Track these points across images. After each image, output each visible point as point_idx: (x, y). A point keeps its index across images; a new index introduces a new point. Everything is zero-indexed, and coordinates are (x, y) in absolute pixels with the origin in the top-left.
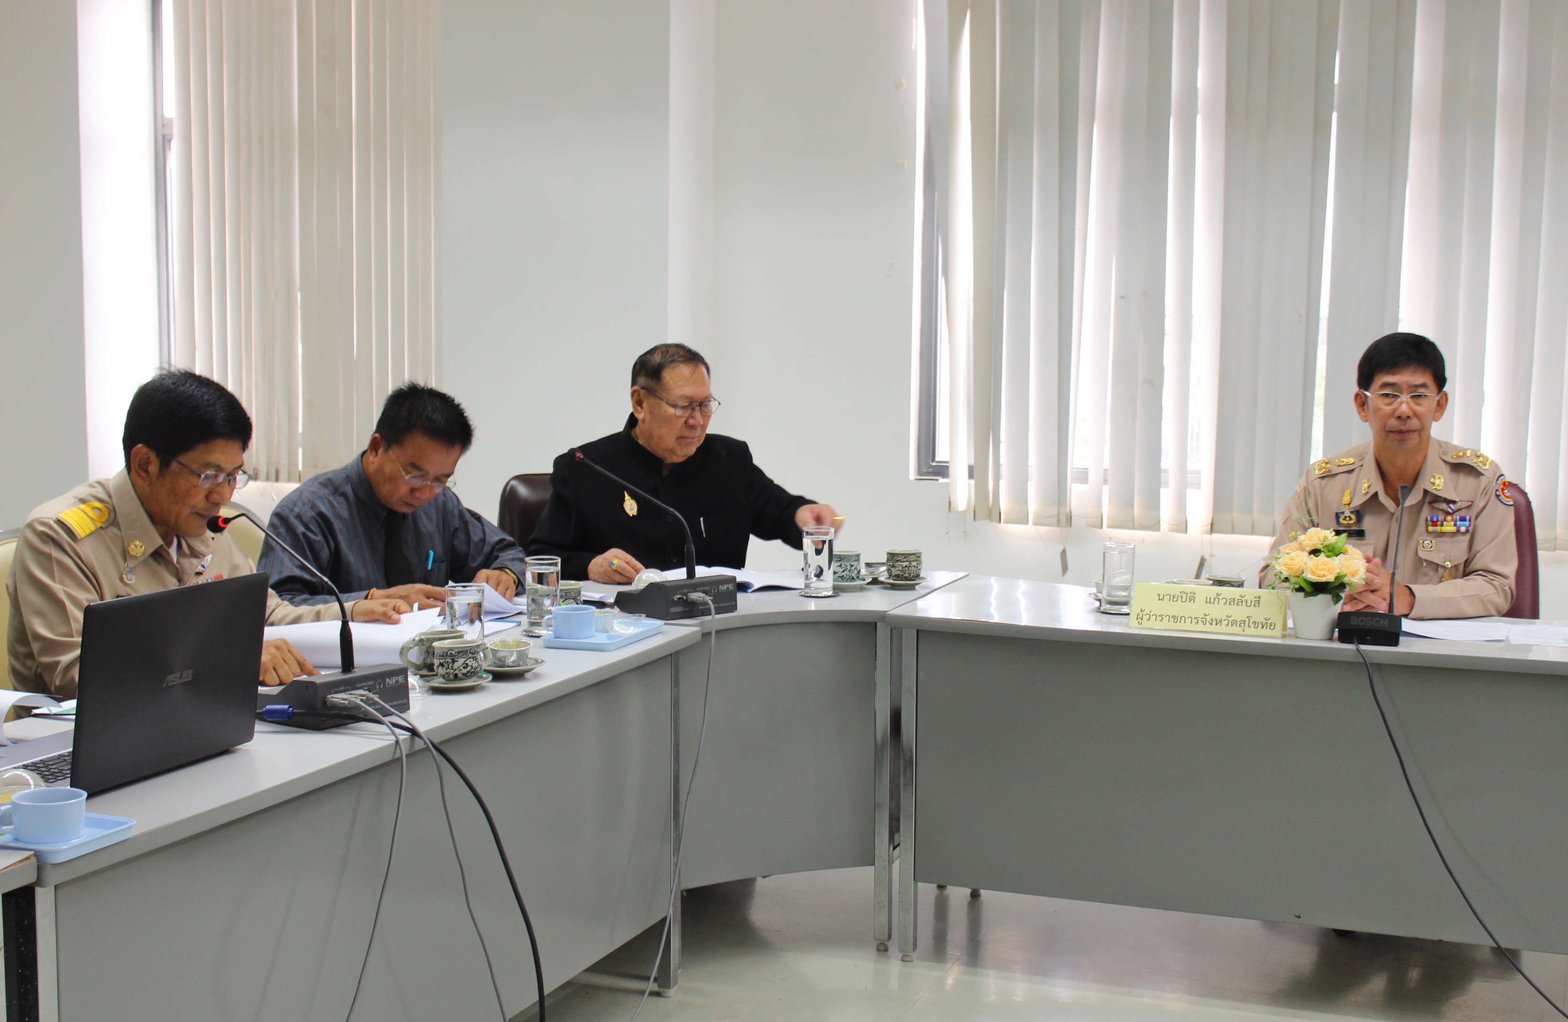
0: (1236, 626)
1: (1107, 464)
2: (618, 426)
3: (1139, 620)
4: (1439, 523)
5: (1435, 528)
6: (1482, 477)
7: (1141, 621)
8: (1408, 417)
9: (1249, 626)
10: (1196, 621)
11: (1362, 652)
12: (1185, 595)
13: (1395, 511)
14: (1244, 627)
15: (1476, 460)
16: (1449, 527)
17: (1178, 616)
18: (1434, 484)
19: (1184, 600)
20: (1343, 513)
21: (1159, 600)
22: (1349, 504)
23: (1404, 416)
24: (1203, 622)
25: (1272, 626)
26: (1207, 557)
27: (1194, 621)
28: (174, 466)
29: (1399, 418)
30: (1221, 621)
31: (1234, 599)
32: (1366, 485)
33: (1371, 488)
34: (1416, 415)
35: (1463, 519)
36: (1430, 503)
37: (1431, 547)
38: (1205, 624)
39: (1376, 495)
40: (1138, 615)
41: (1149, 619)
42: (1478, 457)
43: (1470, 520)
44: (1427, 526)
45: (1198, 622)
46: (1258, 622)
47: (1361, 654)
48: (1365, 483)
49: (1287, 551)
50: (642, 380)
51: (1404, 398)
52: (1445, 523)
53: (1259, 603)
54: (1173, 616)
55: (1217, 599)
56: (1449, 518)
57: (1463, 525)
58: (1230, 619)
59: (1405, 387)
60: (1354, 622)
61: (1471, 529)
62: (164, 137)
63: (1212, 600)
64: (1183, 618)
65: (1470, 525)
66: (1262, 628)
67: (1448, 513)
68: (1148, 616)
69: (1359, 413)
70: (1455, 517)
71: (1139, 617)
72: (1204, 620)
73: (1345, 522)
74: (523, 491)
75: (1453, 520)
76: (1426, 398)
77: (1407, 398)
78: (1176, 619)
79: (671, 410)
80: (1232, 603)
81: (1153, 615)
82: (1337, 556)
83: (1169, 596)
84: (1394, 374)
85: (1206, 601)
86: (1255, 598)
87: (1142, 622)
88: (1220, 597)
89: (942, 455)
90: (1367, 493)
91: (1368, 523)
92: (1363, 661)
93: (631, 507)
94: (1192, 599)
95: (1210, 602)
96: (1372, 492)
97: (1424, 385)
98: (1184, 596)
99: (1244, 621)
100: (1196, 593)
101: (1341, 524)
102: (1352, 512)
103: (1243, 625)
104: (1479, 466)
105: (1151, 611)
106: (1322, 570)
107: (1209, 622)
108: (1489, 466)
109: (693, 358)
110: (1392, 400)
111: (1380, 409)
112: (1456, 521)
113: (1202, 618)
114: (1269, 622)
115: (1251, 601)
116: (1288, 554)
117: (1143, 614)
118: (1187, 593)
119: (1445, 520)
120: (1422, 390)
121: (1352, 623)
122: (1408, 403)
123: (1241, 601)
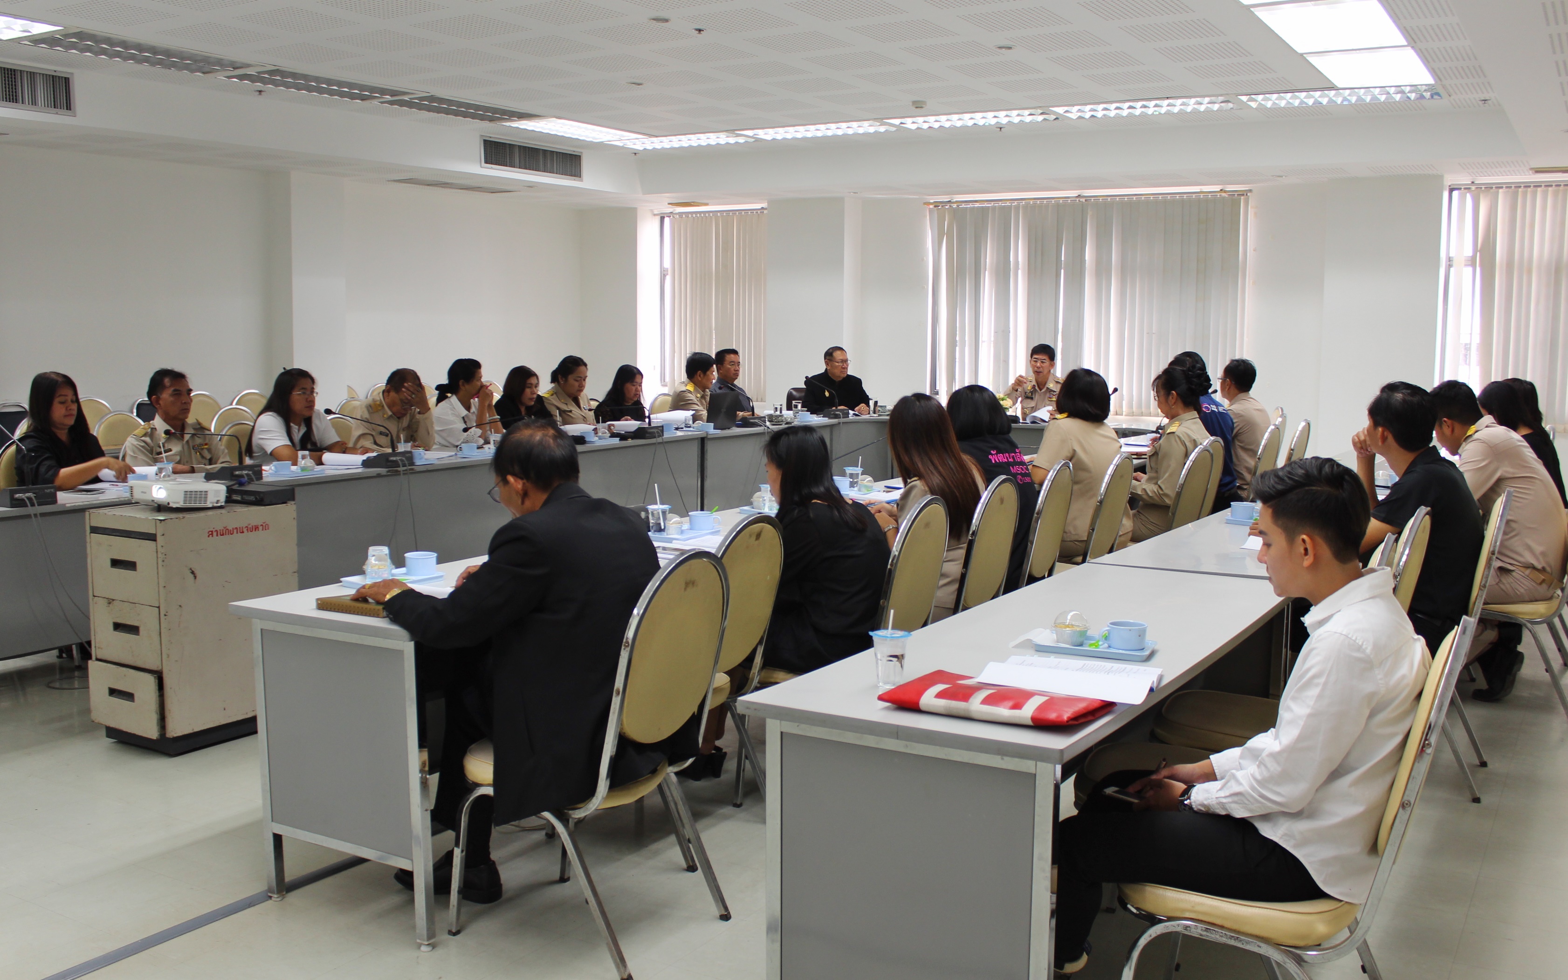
16: (1054, 399)
50: (828, 357)
62: (664, 274)
69: (1031, 364)
74: (794, 393)
79: (837, 364)
84: (1041, 354)
89: (937, 388)
93: (827, 394)
109: (841, 349)
111: (1036, 365)
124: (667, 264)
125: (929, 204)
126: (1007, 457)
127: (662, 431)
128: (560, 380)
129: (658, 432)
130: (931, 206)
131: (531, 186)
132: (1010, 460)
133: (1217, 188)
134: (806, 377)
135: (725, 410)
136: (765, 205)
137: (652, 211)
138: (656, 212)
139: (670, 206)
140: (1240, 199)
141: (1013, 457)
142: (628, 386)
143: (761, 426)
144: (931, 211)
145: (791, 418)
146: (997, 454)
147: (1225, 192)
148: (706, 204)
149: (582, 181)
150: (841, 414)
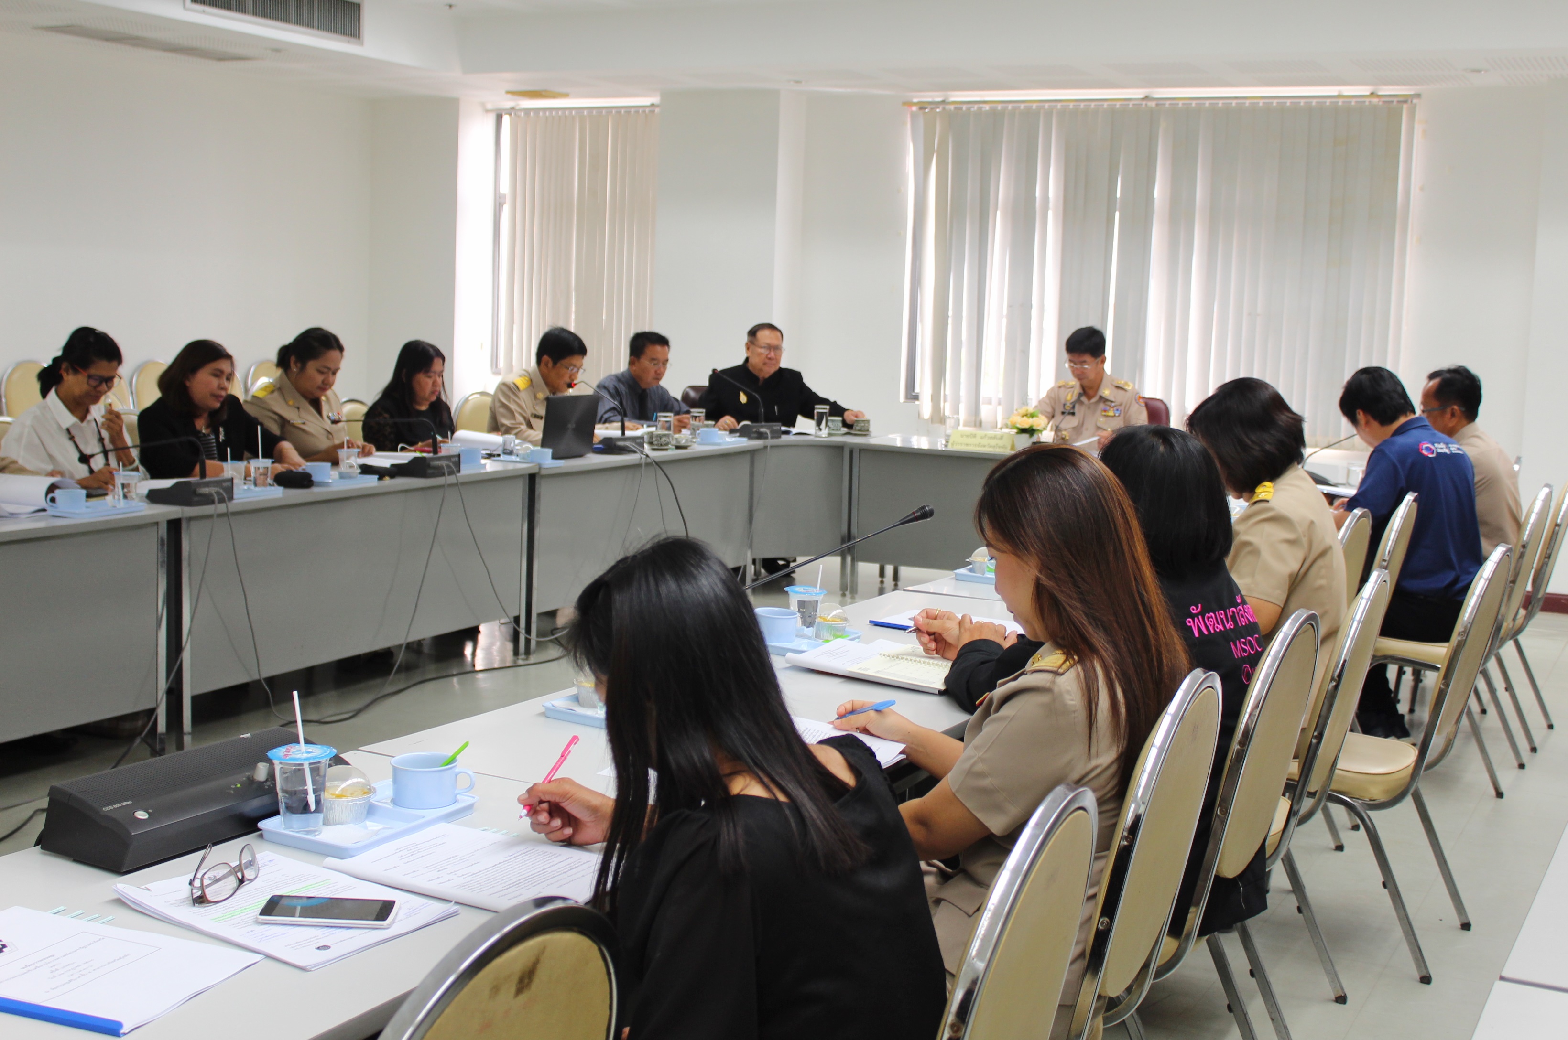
1: (1001, 395)
2: (740, 361)
6: (1127, 392)
15: (1124, 385)
16: (1111, 413)
18: (1105, 393)
20: (1066, 404)
22: (1069, 401)
28: (559, 365)
36: (1103, 401)
37: (1103, 422)
43: (1121, 411)
44: (1101, 412)
50: (751, 340)
57: (1117, 413)
61: (1122, 415)
62: (499, 204)
67: (1111, 407)
70: (1114, 409)
74: (692, 394)
79: (761, 351)
89: (917, 390)
90: (1076, 396)
91: (1076, 410)
93: (743, 399)
94: (975, 436)
101: (1065, 409)
102: (1070, 404)
104: (1126, 388)
112: (1114, 411)
124: (505, 188)
125: (910, 104)
126: (1222, 619)
127: (458, 464)
128: (292, 365)
129: (448, 466)
130: (914, 109)
131: (278, 49)
132: (1227, 626)
133: (1364, 90)
134: (714, 371)
135: (574, 426)
136: (656, 100)
137: (483, 105)
138: (489, 106)
139: (509, 96)
140: (1401, 109)
141: (1233, 618)
142: (421, 378)
143: (634, 452)
144: (914, 116)
145: (687, 440)
146: (1202, 614)
147: (1379, 96)
148: (565, 95)
149: (362, 44)
150: (768, 432)
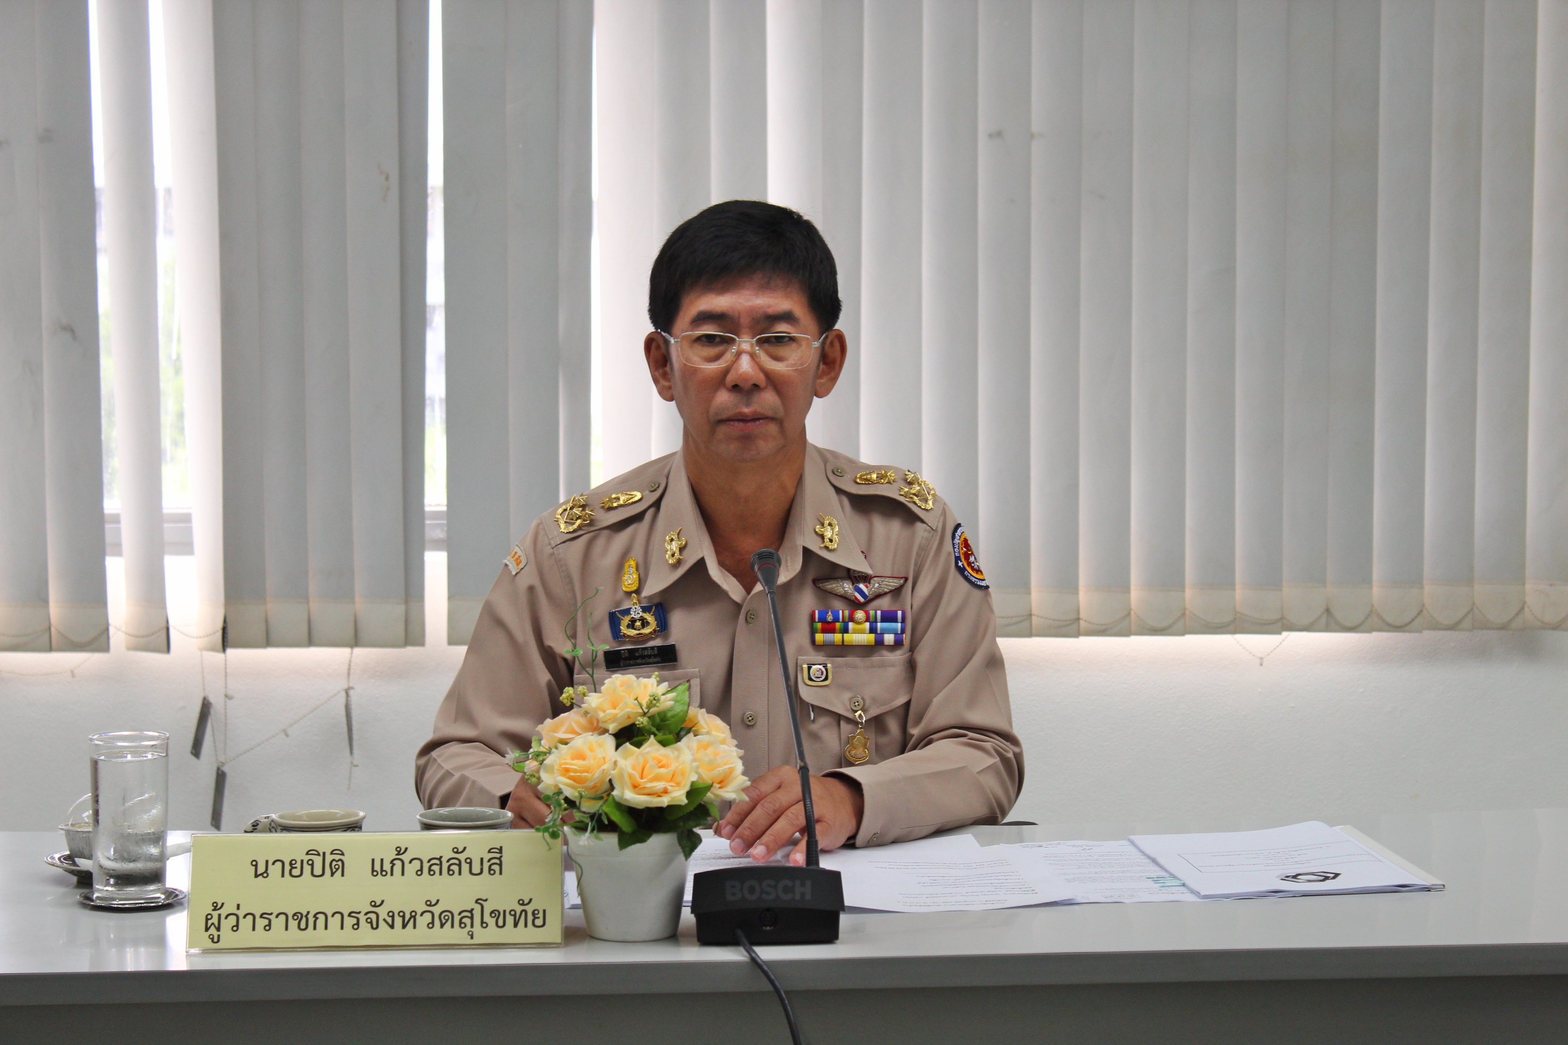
0: (452, 926)
3: (213, 930)
4: (838, 625)
5: (829, 636)
6: (919, 525)
7: (216, 933)
8: (756, 387)
9: (482, 922)
10: (355, 921)
11: (765, 968)
12: (321, 858)
13: (744, 600)
14: (472, 926)
15: (906, 490)
16: (858, 634)
17: (308, 913)
18: (822, 537)
19: (318, 870)
20: (627, 612)
21: (256, 876)
22: (638, 592)
23: (747, 386)
24: (371, 923)
25: (538, 918)
26: (216, 701)
27: (349, 922)
29: (736, 388)
30: (414, 917)
31: (440, 859)
32: (675, 546)
33: (685, 552)
34: (773, 382)
35: (889, 617)
36: (815, 581)
37: (826, 679)
38: (377, 927)
39: (701, 563)
40: (207, 920)
41: (237, 925)
42: (910, 483)
43: (903, 621)
44: (813, 632)
45: (358, 924)
46: (505, 911)
47: (765, 973)
48: (672, 540)
49: (562, 735)
51: (746, 343)
52: (851, 625)
53: (500, 865)
54: (295, 915)
55: (398, 864)
56: (860, 615)
57: (889, 631)
58: (437, 910)
59: (745, 321)
60: (734, 894)
61: (906, 638)
63: (387, 867)
64: (321, 917)
65: (903, 631)
66: (516, 925)
67: (855, 605)
68: (234, 918)
69: (656, 381)
70: (872, 613)
71: (210, 922)
72: (373, 916)
73: (632, 632)
75: (867, 620)
76: (794, 345)
77: (752, 345)
78: (304, 919)
80: (436, 868)
81: (245, 917)
82: (678, 738)
83: (279, 864)
84: (724, 290)
85: (373, 871)
86: (489, 852)
87: (219, 936)
88: (406, 857)
90: (679, 563)
91: (684, 629)
92: (770, 988)
95: (382, 870)
96: (690, 560)
97: (787, 317)
98: (318, 861)
99: (471, 911)
100: (345, 853)
101: (625, 635)
102: (645, 609)
103: (467, 921)
104: (915, 503)
105: (238, 907)
106: (657, 778)
107: (385, 920)
108: (933, 504)
110: (720, 348)
111: (695, 370)
112: (876, 622)
113: (366, 914)
114: (529, 909)
115: (482, 859)
116: (565, 742)
117: (220, 915)
118: (324, 853)
119: (852, 619)
120: (783, 328)
121: (730, 897)
122: (752, 356)
123: (457, 862)
